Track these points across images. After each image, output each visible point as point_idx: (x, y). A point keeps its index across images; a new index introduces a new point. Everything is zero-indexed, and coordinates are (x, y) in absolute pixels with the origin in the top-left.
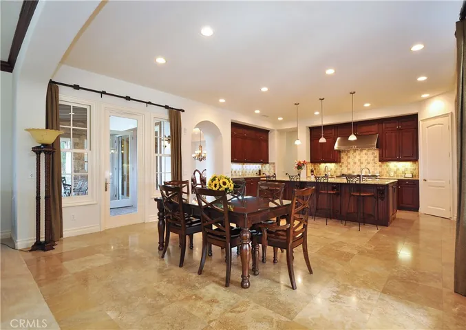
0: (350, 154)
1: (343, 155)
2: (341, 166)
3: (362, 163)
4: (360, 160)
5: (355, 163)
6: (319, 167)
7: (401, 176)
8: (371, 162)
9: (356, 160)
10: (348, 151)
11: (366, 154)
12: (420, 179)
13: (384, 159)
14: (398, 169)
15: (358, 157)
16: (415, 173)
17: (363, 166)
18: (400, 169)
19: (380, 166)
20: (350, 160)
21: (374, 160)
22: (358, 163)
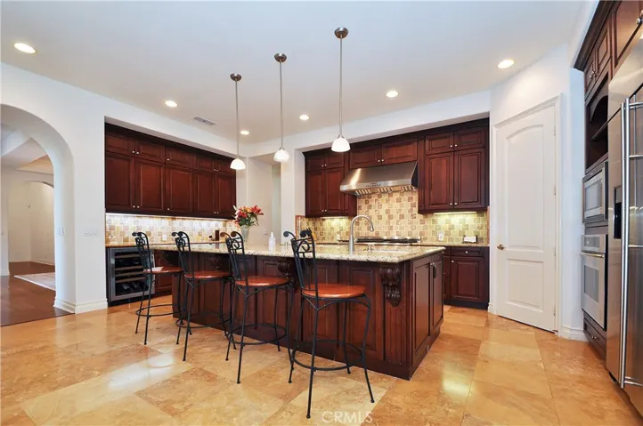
0: (372, 202)
1: (361, 203)
2: (357, 223)
3: (390, 217)
4: (387, 212)
5: (380, 217)
6: (321, 224)
7: (457, 240)
8: (407, 214)
9: (382, 212)
10: (369, 196)
11: (399, 200)
12: (490, 245)
13: (427, 208)
14: (452, 228)
15: (385, 207)
16: (482, 234)
17: (393, 222)
18: (455, 227)
19: (422, 222)
20: (372, 212)
21: (411, 210)
22: (385, 217)
